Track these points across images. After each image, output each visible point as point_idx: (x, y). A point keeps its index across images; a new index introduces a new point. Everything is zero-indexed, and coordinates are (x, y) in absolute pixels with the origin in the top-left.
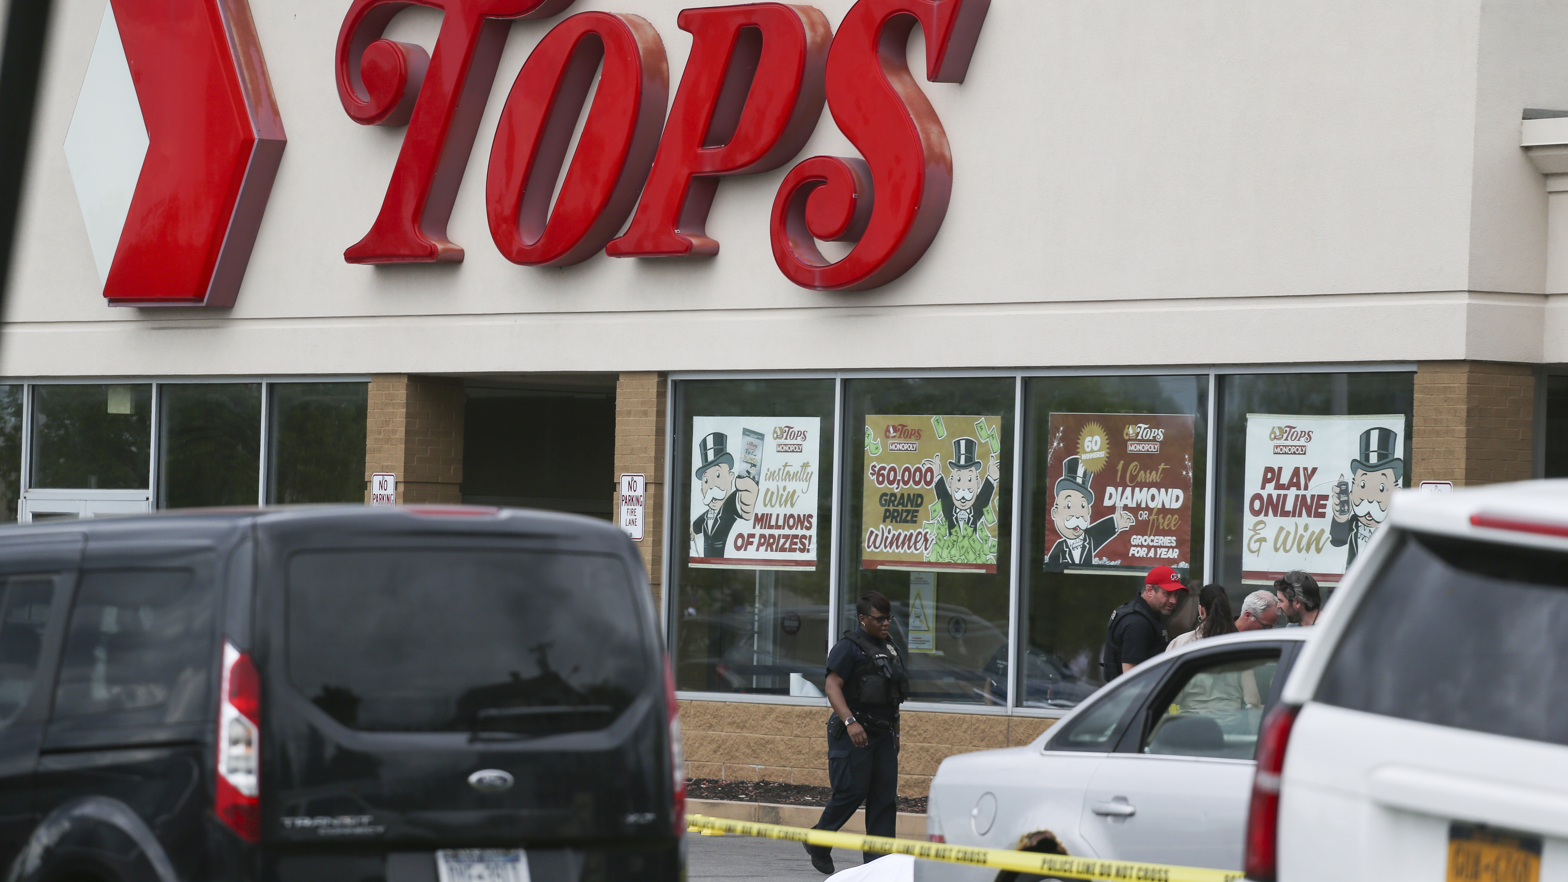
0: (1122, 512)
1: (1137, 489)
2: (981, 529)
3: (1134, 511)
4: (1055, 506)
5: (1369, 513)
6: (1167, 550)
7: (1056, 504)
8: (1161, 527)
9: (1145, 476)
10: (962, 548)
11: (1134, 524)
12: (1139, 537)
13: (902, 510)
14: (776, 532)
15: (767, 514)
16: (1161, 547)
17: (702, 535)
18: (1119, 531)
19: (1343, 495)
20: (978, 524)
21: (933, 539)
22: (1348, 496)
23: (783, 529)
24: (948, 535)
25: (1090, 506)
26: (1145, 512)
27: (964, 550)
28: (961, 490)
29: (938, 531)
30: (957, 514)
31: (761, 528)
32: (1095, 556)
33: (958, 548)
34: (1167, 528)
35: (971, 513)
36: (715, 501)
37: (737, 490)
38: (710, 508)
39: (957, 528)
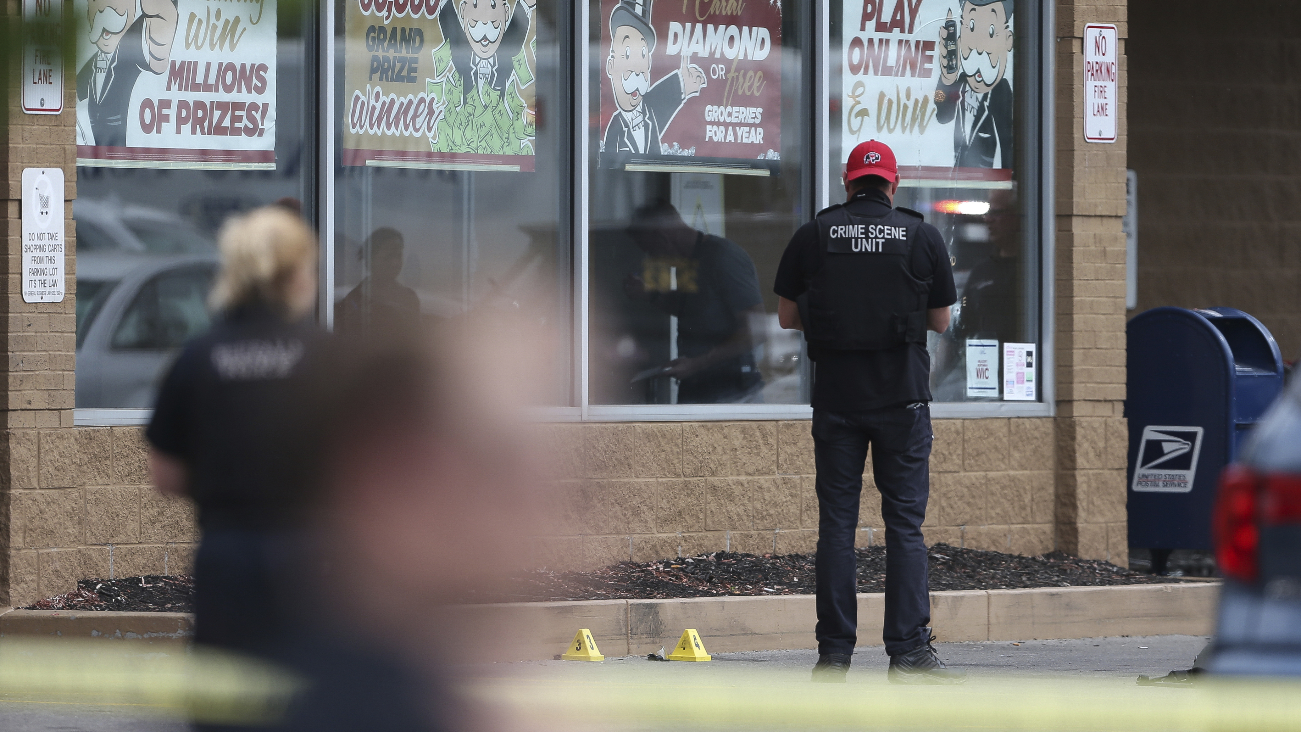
0: (690, 66)
1: (710, 27)
2: (511, 94)
3: (705, 64)
4: (611, 54)
5: (978, 71)
6: (747, 129)
7: (613, 51)
8: (740, 92)
9: (720, 5)
10: (481, 126)
11: (705, 86)
12: (715, 107)
13: (395, 57)
14: (207, 97)
15: (190, 63)
16: (741, 125)
17: (86, 101)
18: (687, 97)
19: (951, 41)
20: (507, 84)
21: (441, 111)
22: (956, 44)
23: (217, 91)
24: (462, 104)
25: (650, 54)
26: (720, 66)
27: (485, 130)
28: (480, 23)
29: (449, 96)
30: (476, 66)
31: (180, 89)
32: (663, 141)
33: (475, 128)
34: (748, 94)
35: (495, 65)
36: (107, 35)
37: (144, 16)
38: (100, 49)
39: (474, 92)
